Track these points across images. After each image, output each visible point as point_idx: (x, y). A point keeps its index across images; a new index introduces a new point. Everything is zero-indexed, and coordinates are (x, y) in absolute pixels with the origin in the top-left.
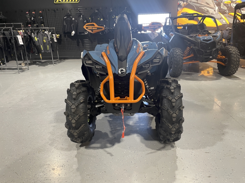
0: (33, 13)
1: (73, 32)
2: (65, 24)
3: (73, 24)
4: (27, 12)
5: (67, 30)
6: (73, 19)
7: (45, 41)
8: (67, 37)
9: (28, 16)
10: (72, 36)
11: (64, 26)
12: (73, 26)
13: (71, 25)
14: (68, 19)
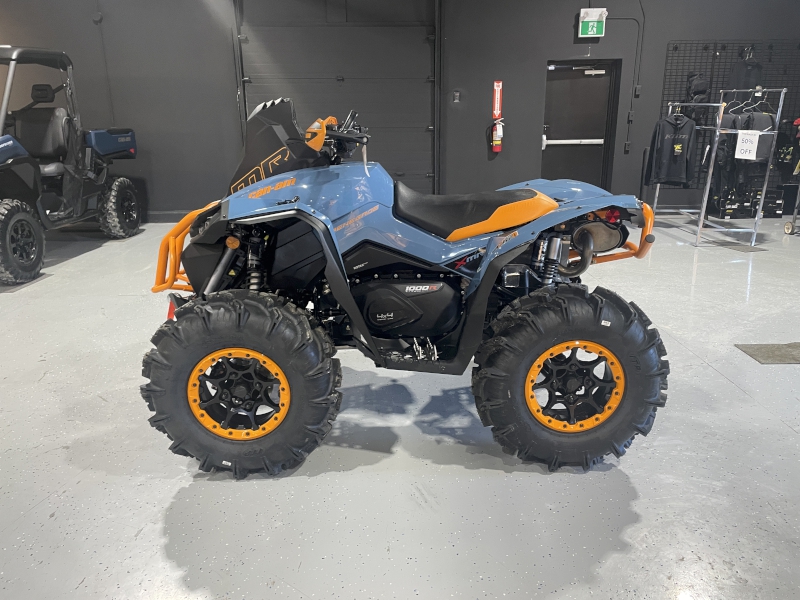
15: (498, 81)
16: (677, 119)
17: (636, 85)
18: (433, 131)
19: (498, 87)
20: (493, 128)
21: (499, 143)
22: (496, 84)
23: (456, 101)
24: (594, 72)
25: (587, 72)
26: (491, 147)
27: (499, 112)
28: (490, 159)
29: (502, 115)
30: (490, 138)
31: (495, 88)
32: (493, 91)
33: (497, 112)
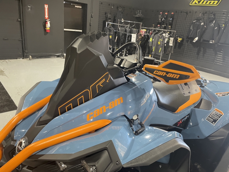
0: (165, 13)
1: (197, 39)
2: (191, 28)
3: (199, 30)
4: (161, 13)
5: (191, 35)
6: (202, 24)
7: (159, 43)
8: (189, 42)
9: (160, 16)
10: (194, 42)
11: (190, 30)
12: (199, 31)
13: (197, 31)
14: (197, 23)
15: (46, 4)
16: (110, 28)
17: (91, 14)
18: (20, 21)
19: (46, 7)
20: (46, 22)
21: (49, 29)
22: (45, 5)
23: (29, 10)
24: (78, 7)
25: (76, 6)
26: (45, 30)
27: (47, 17)
28: (45, 34)
29: (49, 18)
30: (45, 27)
31: (45, 7)
32: (44, 8)
33: (47, 16)
